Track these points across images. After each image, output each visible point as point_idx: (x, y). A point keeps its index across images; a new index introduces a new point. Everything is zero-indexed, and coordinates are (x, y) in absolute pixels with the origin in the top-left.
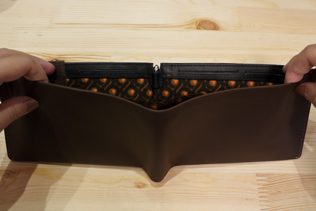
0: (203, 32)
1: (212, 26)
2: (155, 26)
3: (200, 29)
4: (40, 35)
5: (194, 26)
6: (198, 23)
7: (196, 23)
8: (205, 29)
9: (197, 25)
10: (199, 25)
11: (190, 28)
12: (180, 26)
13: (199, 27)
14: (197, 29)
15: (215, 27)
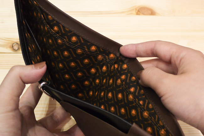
0: (142, 17)
1: (150, 12)
2: (100, 13)
3: (139, 14)
4: (2, 22)
5: (134, 12)
6: (137, 9)
7: (136, 10)
8: (144, 14)
9: (137, 11)
10: (139, 11)
11: (131, 14)
12: (122, 12)
13: (138, 13)
14: (137, 14)
15: (152, 13)
